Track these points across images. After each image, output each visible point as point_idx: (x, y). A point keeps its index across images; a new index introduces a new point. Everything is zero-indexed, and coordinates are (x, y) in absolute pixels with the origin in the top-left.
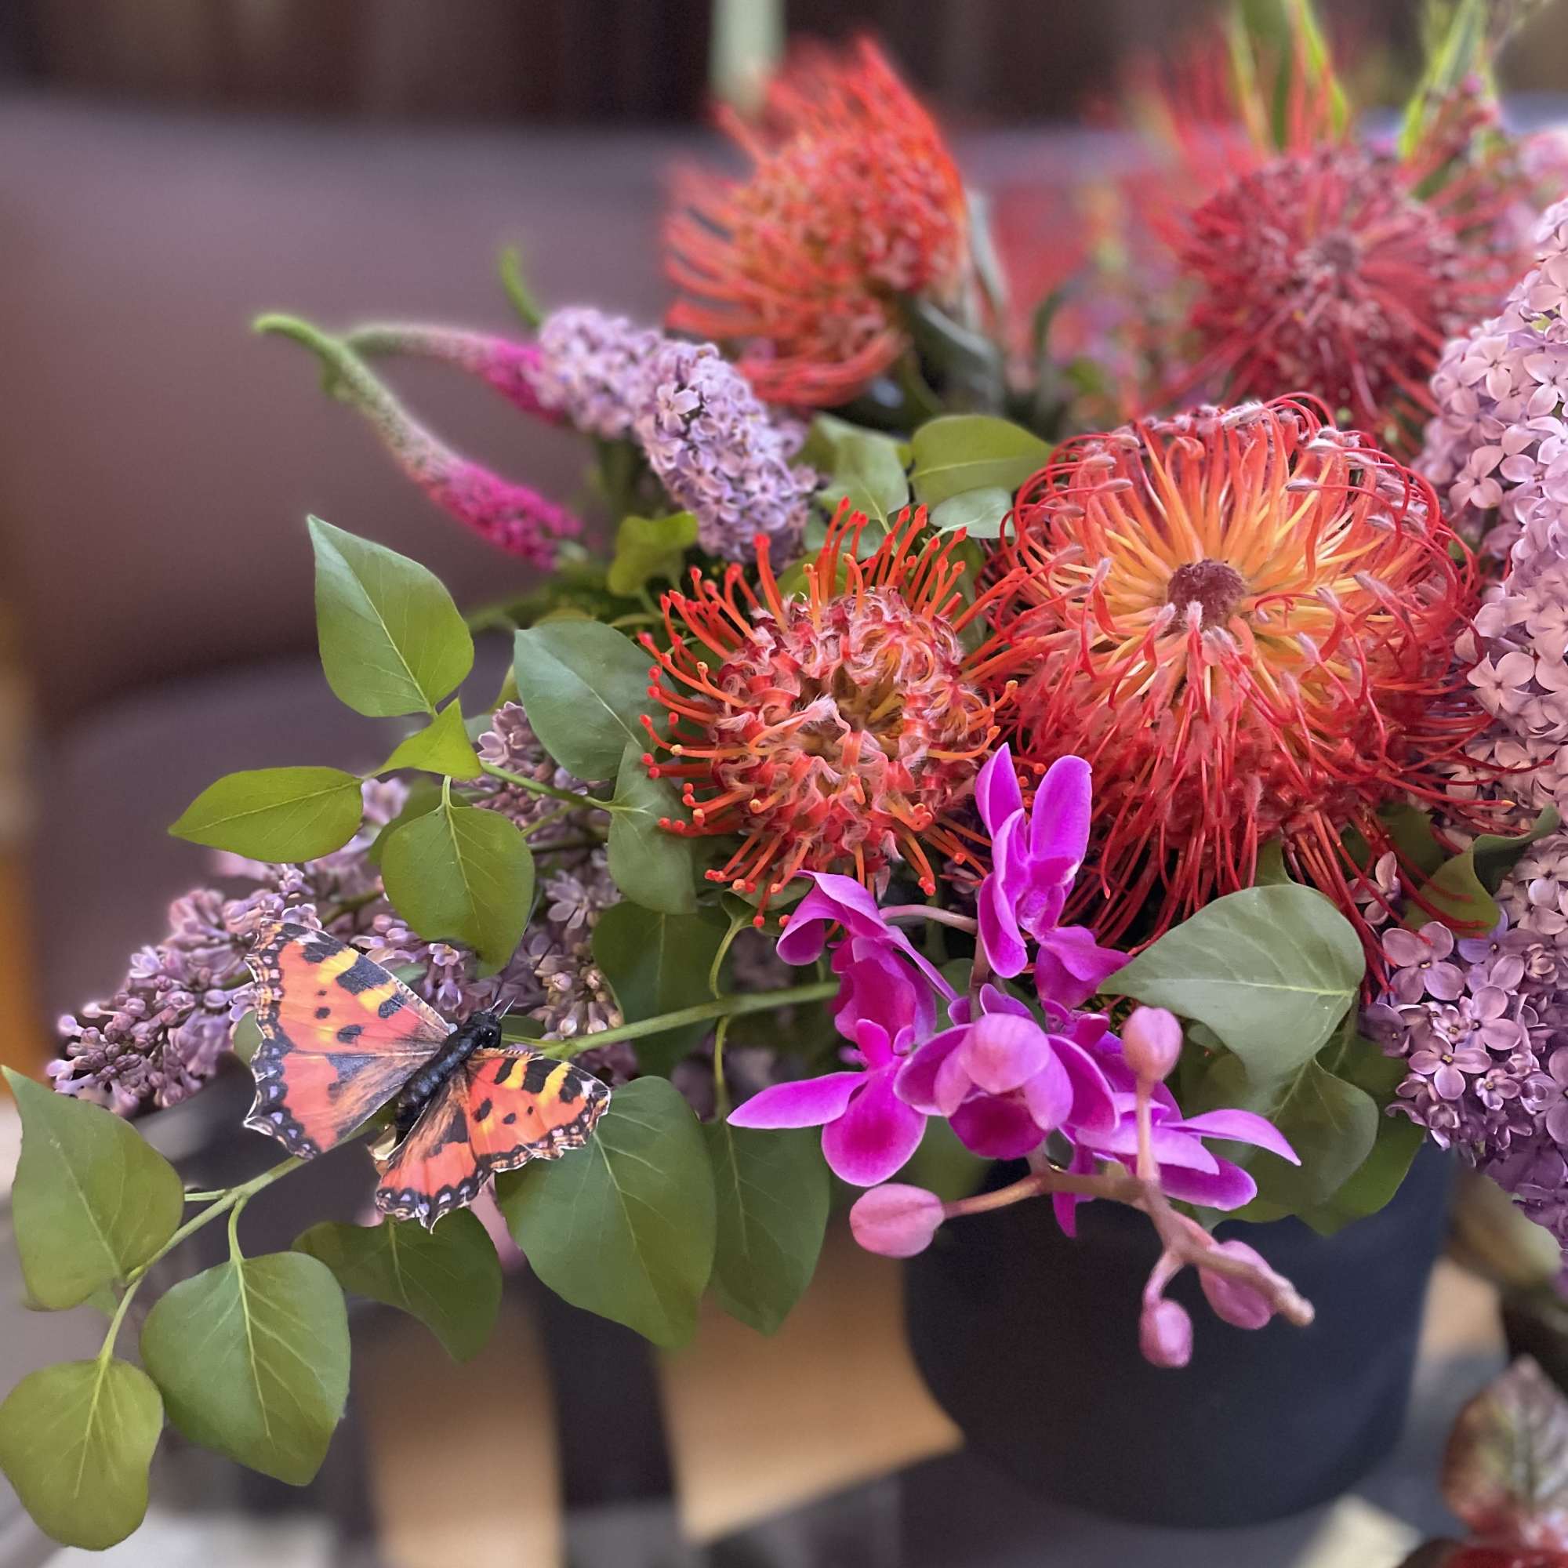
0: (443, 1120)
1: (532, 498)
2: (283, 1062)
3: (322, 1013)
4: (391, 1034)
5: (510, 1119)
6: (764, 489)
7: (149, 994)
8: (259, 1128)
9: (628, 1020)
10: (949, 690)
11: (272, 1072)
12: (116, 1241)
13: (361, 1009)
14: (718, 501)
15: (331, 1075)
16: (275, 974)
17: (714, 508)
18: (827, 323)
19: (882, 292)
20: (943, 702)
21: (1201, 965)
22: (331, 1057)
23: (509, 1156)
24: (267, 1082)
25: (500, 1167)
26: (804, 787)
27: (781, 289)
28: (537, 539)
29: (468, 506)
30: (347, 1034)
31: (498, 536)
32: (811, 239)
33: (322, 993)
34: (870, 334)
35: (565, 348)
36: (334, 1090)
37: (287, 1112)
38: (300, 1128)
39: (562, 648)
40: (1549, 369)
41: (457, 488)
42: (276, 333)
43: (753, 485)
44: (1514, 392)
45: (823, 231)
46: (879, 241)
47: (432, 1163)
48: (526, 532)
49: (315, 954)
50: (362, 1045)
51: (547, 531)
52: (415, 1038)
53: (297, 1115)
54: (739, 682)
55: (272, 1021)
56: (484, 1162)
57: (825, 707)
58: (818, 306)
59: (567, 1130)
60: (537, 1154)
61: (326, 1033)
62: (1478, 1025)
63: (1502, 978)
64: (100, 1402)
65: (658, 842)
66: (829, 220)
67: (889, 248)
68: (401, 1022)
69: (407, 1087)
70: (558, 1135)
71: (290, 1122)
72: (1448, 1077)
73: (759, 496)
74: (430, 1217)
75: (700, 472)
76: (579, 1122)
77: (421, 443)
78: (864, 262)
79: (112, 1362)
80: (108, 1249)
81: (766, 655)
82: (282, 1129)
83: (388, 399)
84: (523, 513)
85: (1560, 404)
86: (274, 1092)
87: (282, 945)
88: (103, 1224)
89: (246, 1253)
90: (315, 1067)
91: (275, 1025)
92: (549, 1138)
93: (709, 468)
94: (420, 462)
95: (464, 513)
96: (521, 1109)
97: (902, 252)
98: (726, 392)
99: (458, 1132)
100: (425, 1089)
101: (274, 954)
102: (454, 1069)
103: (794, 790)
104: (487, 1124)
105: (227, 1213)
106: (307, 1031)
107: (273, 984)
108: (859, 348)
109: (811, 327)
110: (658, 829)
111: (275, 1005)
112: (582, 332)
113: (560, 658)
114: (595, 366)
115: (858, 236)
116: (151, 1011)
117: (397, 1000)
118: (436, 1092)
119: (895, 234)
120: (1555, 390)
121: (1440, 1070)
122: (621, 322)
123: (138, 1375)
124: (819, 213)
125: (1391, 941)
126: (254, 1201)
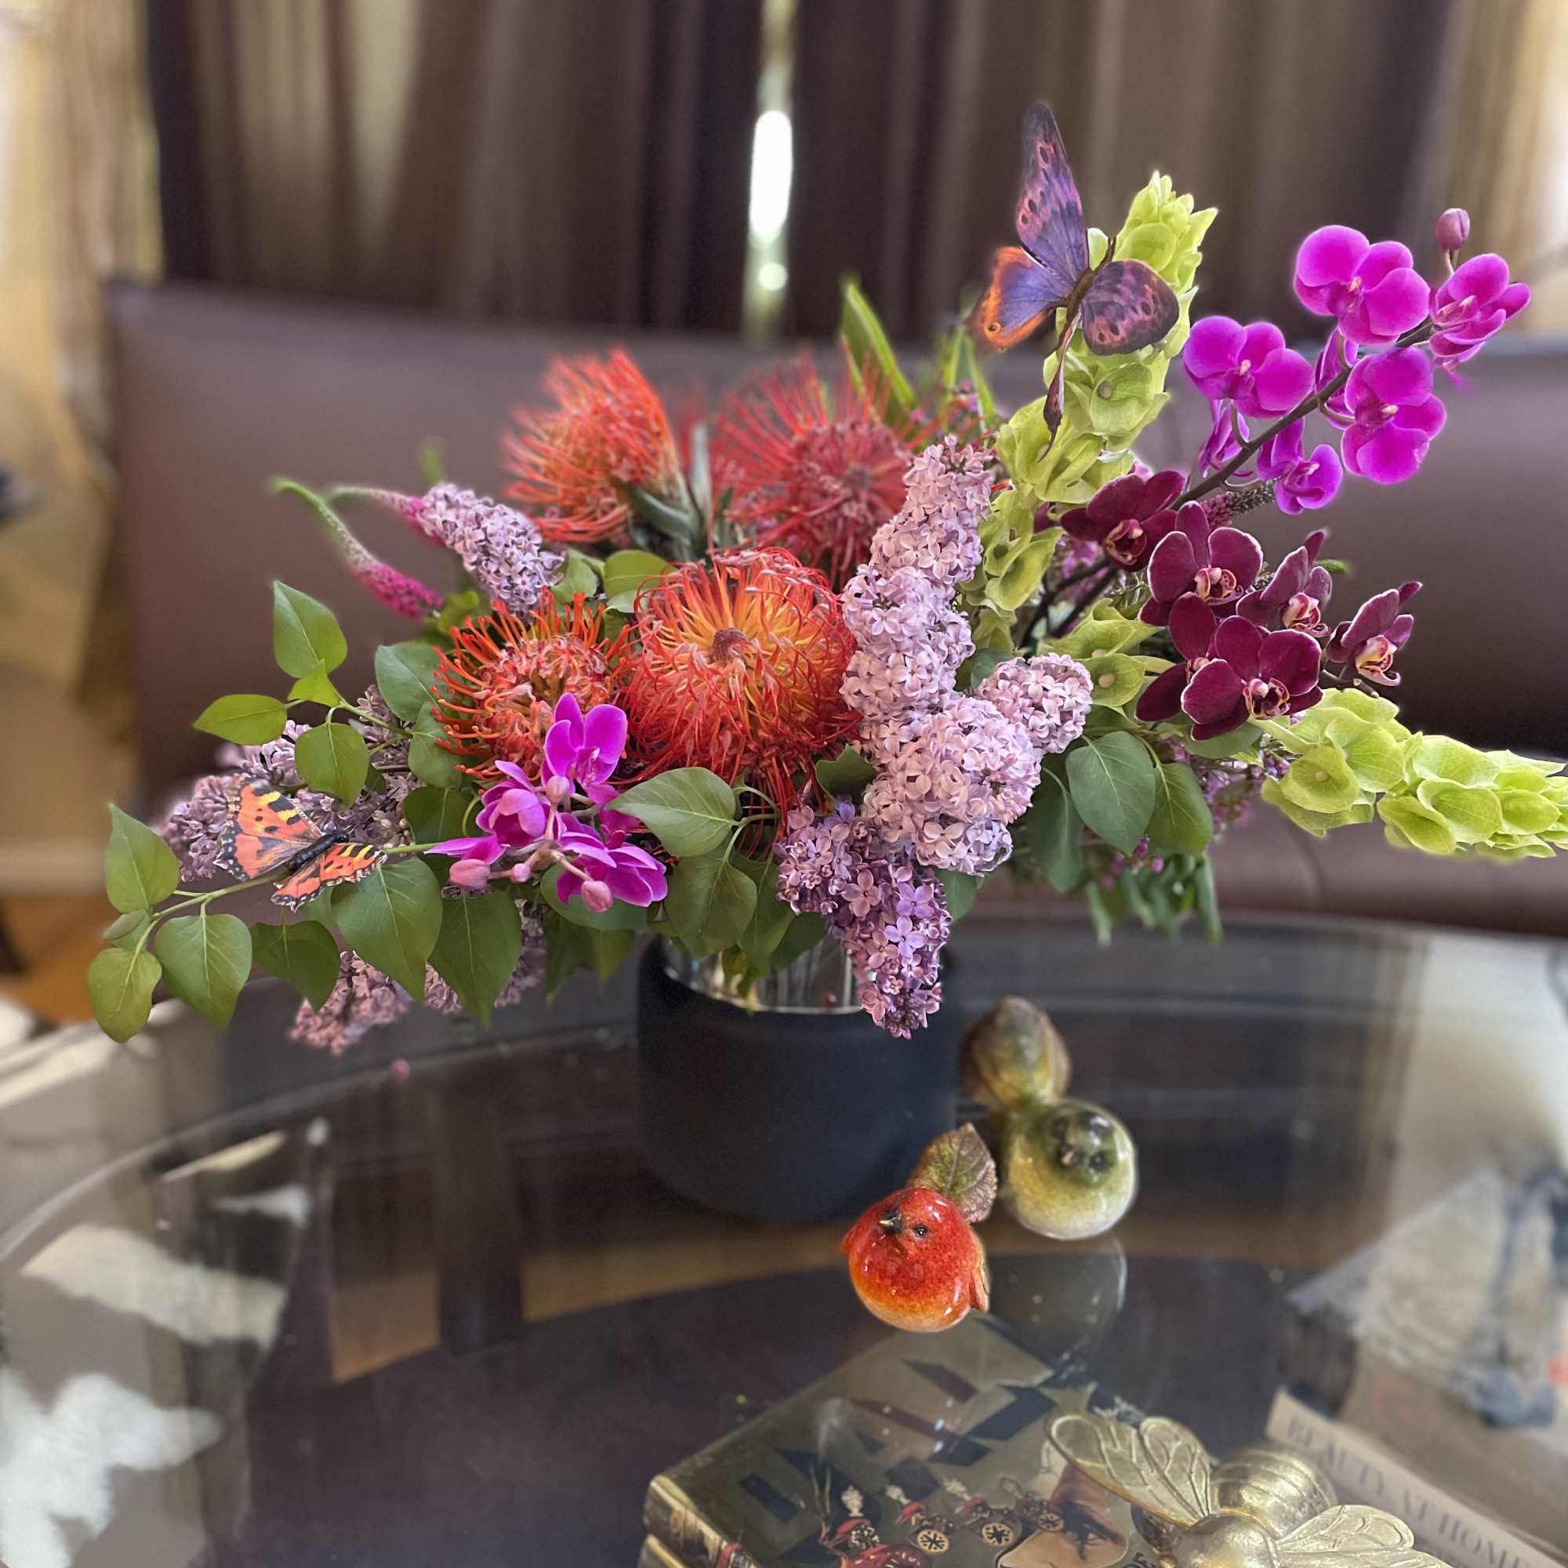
0: (311, 870)
1: (415, 584)
2: (237, 837)
3: (259, 819)
4: (292, 833)
5: (341, 867)
6: (524, 583)
7: (180, 824)
8: (221, 865)
9: (417, 843)
10: (590, 684)
11: (230, 841)
12: (147, 889)
13: (279, 820)
14: (499, 587)
15: (260, 846)
16: (238, 799)
17: (497, 591)
18: (589, 499)
19: (616, 483)
20: (586, 691)
21: (652, 799)
22: (260, 839)
23: (335, 880)
24: (228, 845)
25: (330, 884)
26: (513, 729)
27: (564, 481)
28: (416, 607)
29: (381, 588)
30: (270, 830)
31: (395, 605)
32: (577, 454)
33: (260, 810)
34: (613, 506)
35: (434, 506)
36: (260, 853)
37: (235, 860)
38: (241, 867)
39: (404, 658)
40: (912, 541)
41: (374, 577)
42: (289, 492)
43: (518, 581)
44: (898, 553)
45: (584, 450)
46: (613, 458)
47: (301, 885)
48: (412, 603)
49: (259, 793)
50: (276, 835)
51: (424, 603)
52: (303, 837)
53: (240, 862)
54: (489, 675)
55: (233, 819)
56: (323, 883)
57: (526, 688)
58: (584, 490)
59: (363, 870)
60: (348, 879)
61: (260, 828)
62: (818, 854)
63: (837, 835)
64: (134, 969)
65: (436, 751)
66: (589, 445)
67: (620, 461)
68: (298, 827)
69: (296, 856)
70: (359, 872)
71: (236, 864)
72: (796, 876)
73: (521, 586)
74: (295, 907)
75: (489, 572)
76: (370, 867)
77: (358, 552)
78: (607, 468)
79: (141, 952)
80: (144, 893)
81: (502, 663)
82: (230, 867)
83: (342, 527)
84: (410, 593)
85: (917, 561)
86: (230, 849)
87: (243, 786)
88: (143, 879)
89: (207, 913)
90: (251, 841)
91: (235, 822)
92: (355, 874)
93: (493, 569)
94: (356, 562)
95: (378, 591)
96: (345, 864)
97: (627, 464)
98: (501, 532)
99: (315, 874)
100: (304, 857)
101: (239, 791)
102: (322, 852)
103: (508, 730)
104: (329, 869)
105: (201, 903)
106: (251, 826)
107: (236, 803)
108: (605, 513)
109: (581, 501)
110: (437, 745)
111: (236, 813)
112: (446, 497)
113: (402, 661)
114: (450, 516)
115: (604, 454)
116: (180, 831)
117: (297, 818)
118: (310, 860)
119: (623, 453)
120: (915, 553)
121: (793, 874)
122: (470, 493)
123: (153, 958)
124: (582, 441)
125: (792, 818)
126: (215, 900)
